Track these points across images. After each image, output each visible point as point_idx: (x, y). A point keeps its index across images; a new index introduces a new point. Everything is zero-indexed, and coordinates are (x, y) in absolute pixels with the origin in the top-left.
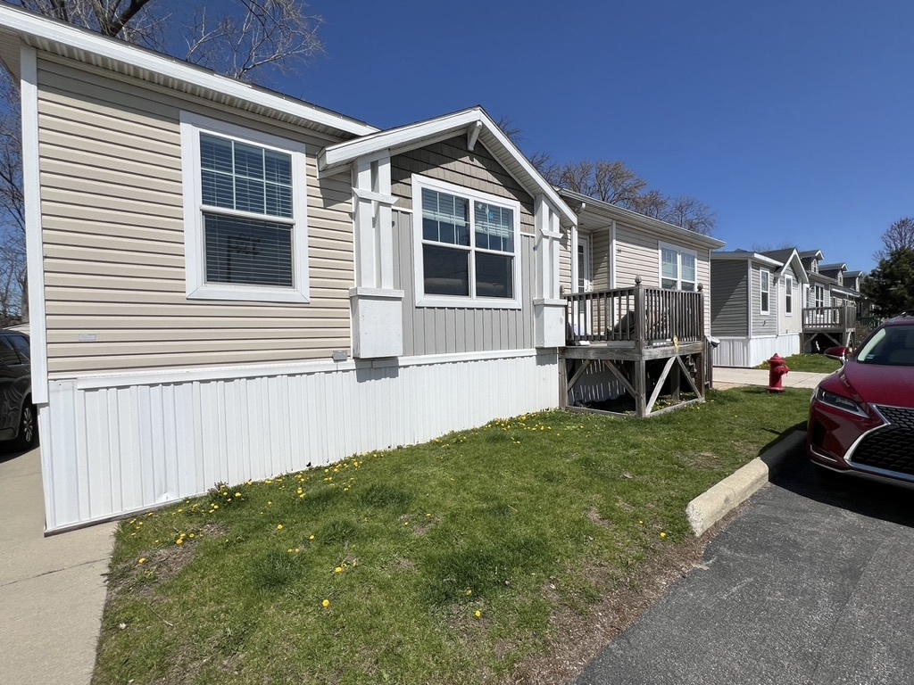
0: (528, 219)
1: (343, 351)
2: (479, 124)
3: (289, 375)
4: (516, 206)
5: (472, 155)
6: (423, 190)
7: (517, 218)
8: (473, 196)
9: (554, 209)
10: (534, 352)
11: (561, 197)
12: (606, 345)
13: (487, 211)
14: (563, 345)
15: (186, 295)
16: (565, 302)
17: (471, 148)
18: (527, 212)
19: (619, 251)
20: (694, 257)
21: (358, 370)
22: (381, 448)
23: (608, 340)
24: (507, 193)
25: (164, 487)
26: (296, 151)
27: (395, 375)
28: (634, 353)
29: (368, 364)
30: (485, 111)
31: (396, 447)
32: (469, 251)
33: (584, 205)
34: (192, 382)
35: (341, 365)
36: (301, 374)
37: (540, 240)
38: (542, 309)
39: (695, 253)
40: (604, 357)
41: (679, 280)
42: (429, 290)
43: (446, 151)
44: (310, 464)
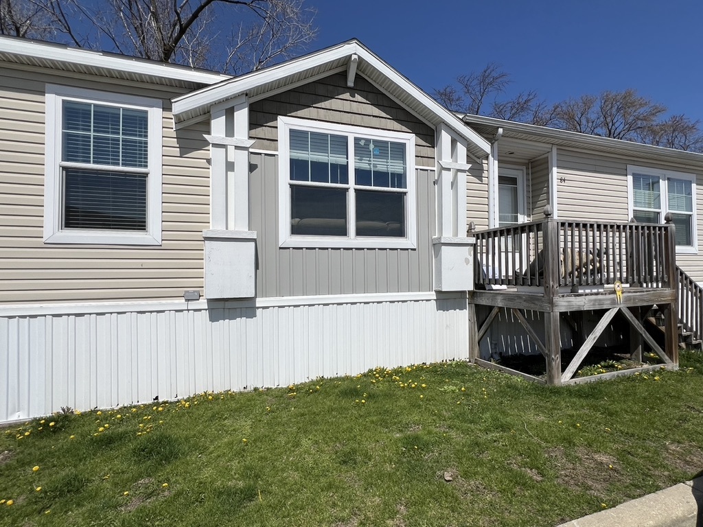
0: (427, 151)
1: (194, 291)
2: (354, 57)
3: (138, 312)
4: (410, 140)
5: (353, 91)
6: (291, 131)
7: (411, 151)
8: (351, 133)
9: (457, 137)
10: (433, 295)
11: (467, 124)
12: (516, 290)
13: (372, 146)
14: (471, 288)
15: (43, 240)
16: (472, 241)
17: (351, 83)
18: (424, 144)
19: (562, 180)
20: (691, 182)
21: (210, 309)
22: (236, 389)
23: (516, 285)
24: (397, 126)
25: (17, 407)
26: (153, 107)
27: (253, 315)
28: (542, 302)
29: (221, 304)
30: (363, 44)
31: (252, 389)
32: (347, 189)
33: (501, 130)
34: (45, 315)
35: (193, 305)
36: (151, 312)
37: (440, 174)
38: (440, 249)
39: (693, 177)
40: (511, 305)
41: (664, 211)
42: (296, 230)
43: (321, 90)
44: (157, 398)
